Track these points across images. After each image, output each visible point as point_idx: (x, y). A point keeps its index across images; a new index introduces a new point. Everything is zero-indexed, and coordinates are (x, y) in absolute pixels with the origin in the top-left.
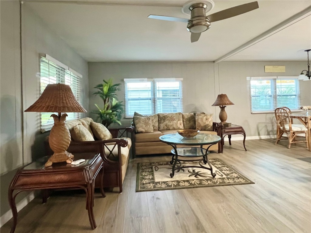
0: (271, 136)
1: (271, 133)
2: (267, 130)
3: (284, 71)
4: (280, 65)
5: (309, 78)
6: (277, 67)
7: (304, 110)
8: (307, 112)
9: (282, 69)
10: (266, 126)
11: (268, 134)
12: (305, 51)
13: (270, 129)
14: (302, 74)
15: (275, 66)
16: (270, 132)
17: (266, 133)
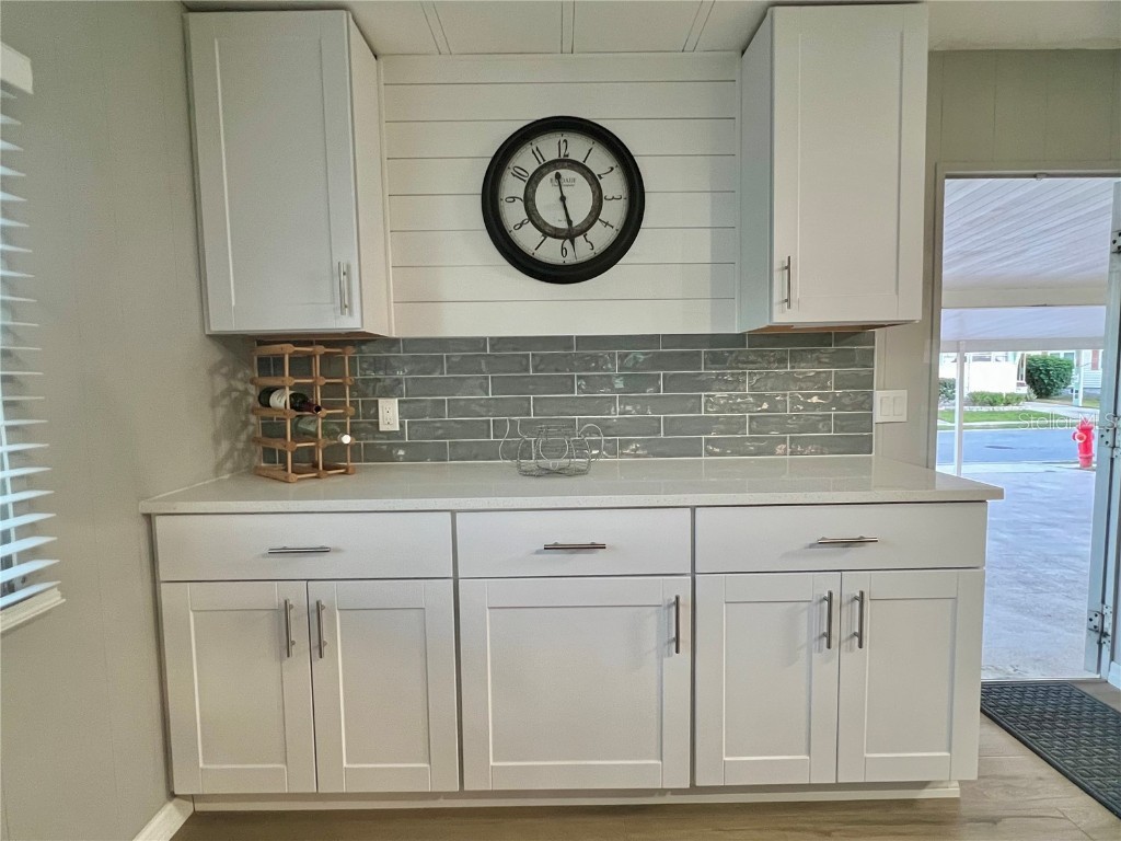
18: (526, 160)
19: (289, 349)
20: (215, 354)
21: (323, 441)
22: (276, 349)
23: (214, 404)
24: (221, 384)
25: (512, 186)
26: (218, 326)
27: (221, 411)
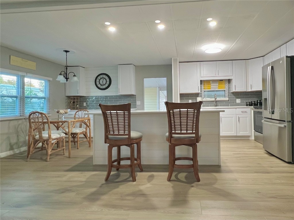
0: (16, 150)
1: (14, 147)
2: (10, 144)
3: (35, 69)
4: (30, 60)
5: (67, 81)
6: (27, 61)
7: (61, 114)
8: (63, 116)
9: (32, 65)
10: (8, 138)
11: (11, 148)
12: (64, 51)
13: (14, 141)
14: (60, 74)
15: (24, 60)
16: (14, 145)
17: (9, 147)
18: (99, 78)
19: (73, 97)
20: (66, 98)
21: (75, 106)
22: (71, 97)
23: (66, 103)
24: (67, 101)
25: (98, 80)
26: (66, 95)
27: (67, 103)
